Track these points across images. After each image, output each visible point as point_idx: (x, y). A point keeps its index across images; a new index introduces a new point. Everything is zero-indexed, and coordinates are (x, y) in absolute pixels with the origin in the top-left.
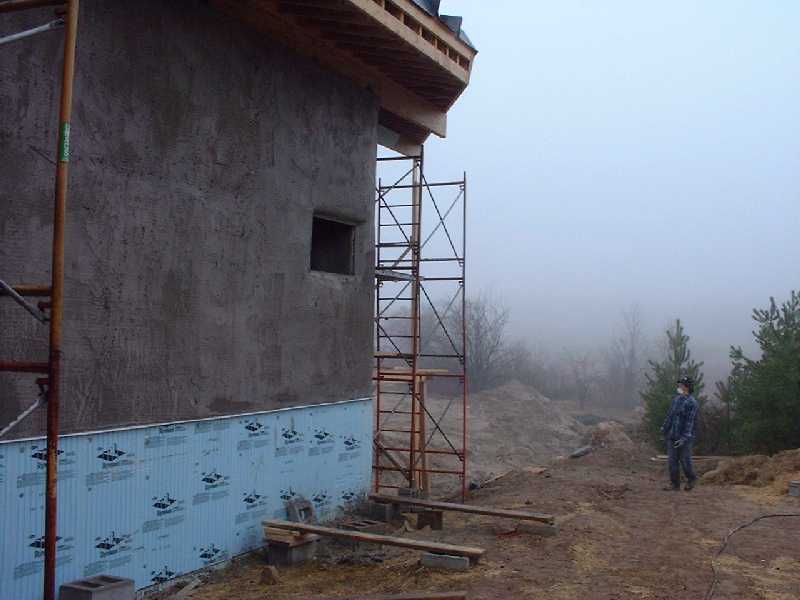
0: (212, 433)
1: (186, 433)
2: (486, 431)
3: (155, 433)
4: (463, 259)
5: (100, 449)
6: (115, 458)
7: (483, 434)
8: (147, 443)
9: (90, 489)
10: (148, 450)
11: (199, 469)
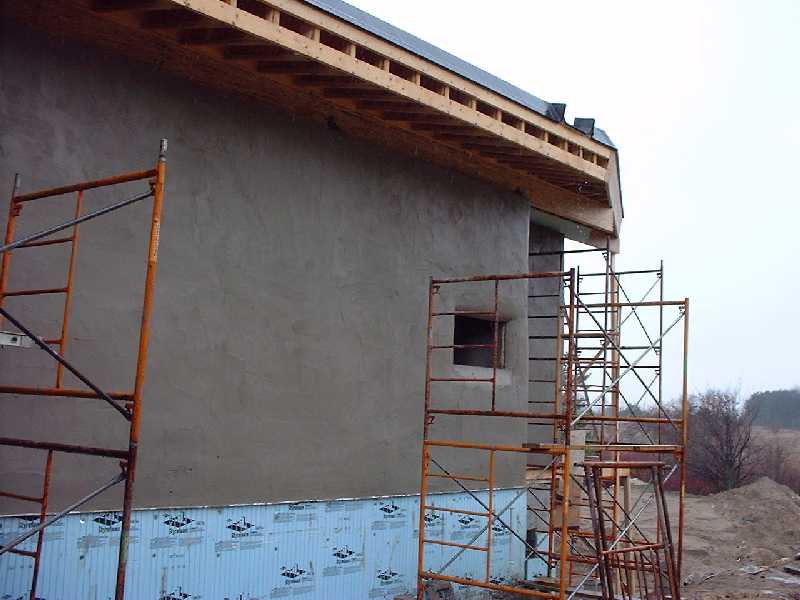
0: (342, 513)
1: (316, 511)
2: (727, 531)
3: (284, 510)
4: (660, 348)
5: (229, 520)
6: (244, 529)
7: (725, 535)
8: (277, 517)
9: (218, 555)
10: (277, 524)
11: (331, 545)
